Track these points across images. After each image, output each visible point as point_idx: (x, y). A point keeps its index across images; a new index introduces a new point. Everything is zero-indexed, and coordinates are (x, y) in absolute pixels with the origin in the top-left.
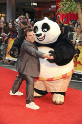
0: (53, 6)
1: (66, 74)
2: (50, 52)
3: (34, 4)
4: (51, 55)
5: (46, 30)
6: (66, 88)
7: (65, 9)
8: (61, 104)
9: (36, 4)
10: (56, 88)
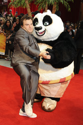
0: (5, 1)
2: (47, 50)
4: (48, 54)
5: (48, 24)
6: (63, 94)
7: (15, 3)
10: (52, 93)
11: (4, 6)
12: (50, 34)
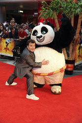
0: (35, 14)
1: (63, 68)
3: (21, 11)
7: (44, 15)
8: (59, 94)
9: (22, 12)
11: (34, 18)
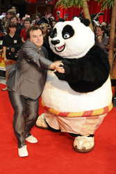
1: (92, 111)
12: (71, 50)
